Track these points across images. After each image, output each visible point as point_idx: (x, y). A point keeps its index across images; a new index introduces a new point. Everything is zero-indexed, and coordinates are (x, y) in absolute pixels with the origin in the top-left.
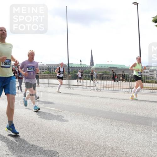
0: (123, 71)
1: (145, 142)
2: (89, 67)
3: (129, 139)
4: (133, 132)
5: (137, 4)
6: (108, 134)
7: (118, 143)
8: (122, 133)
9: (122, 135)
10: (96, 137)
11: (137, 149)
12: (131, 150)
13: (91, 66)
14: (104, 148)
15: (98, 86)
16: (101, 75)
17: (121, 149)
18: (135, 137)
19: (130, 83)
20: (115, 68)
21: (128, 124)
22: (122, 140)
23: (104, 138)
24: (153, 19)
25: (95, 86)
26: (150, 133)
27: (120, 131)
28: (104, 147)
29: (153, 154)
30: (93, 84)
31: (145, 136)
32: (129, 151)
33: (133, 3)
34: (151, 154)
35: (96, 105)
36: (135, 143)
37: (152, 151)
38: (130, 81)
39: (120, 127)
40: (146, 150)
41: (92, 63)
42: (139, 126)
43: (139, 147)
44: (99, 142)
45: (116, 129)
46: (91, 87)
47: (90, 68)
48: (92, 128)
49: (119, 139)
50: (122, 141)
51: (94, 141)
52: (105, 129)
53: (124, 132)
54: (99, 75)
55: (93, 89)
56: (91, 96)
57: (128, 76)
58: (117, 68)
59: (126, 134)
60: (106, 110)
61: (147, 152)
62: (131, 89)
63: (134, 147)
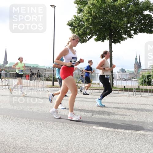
0: (38, 71)
1: (54, 138)
2: (2, 65)
3: (39, 136)
4: (43, 129)
5: (55, 7)
6: (18, 132)
7: (28, 140)
8: (33, 131)
9: (32, 133)
10: (5, 137)
11: (47, 145)
12: (40, 147)
13: (4, 65)
14: (14, 148)
15: (10, 85)
16: (14, 73)
17: (30, 146)
18: (44, 134)
19: (43, 82)
20: (29, 67)
21: (39, 122)
22: (32, 137)
23: (14, 137)
24: (68, 22)
25: (8, 85)
26: (59, 129)
27: (31, 129)
28: (14, 146)
29: (61, 148)
30: (5, 83)
31: (54, 132)
32: (38, 148)
33: (51, 6)
34: (59, 148)
35: (7, 104)
36: (44, 139)
37: (59, 146)
38: (43, 80)
39: (31, 126)
40: (55, 145)
41: (5, 62)
42: (49, 123)
43: (48, 143)
44: (9, 141)
45: (26, 128)
46: (3, 86)
47: (4, 66)
48: (2, 128)
49: (29, 137)
50: (32, 139)
51: (4, 141)
52: (15, 128)
53: (35, 130)
54: (12, 73)
55: (5, 87)
56: (2, 95)
57: (41, 75)
58: (31, 67)
59: (36, 132)
60: (17, 109)
61: (55, 146)
62: (42, 88)
63: (43, 144)
